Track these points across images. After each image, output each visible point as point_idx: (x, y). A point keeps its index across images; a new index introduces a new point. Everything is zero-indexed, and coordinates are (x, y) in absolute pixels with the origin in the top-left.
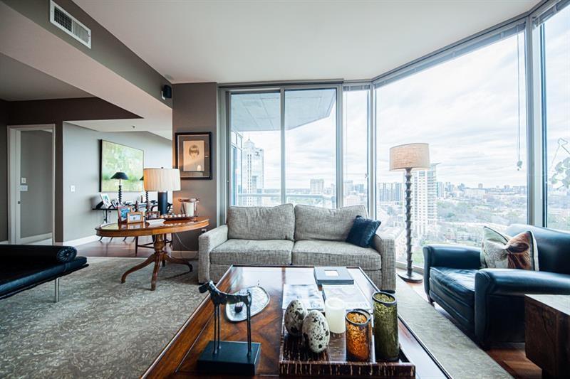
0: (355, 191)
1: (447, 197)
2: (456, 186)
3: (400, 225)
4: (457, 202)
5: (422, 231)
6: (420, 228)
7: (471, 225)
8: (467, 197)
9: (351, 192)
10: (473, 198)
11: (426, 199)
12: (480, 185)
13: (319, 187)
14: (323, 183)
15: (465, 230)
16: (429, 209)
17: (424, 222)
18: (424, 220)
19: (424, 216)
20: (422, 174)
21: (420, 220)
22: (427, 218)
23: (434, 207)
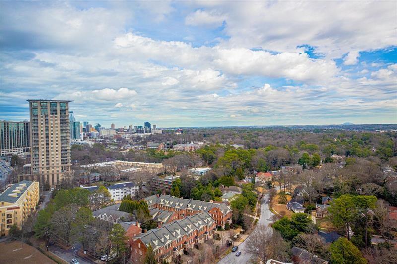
1: (85, 138)
2: (93, 126)
4: (93, 143)
5: (55, 181)
6: (53, 178)
7: (102, 165)
8: (102, 137)
10: (107, 138)
11: (59, 142)
15: (97, 171)
16: (62, 154)
17: (57, 169)
18: (57, 168)
19: (57, 163)
20: (54, 112)
21: (53, 168)
22: (60, 164)
23: (68, 151)
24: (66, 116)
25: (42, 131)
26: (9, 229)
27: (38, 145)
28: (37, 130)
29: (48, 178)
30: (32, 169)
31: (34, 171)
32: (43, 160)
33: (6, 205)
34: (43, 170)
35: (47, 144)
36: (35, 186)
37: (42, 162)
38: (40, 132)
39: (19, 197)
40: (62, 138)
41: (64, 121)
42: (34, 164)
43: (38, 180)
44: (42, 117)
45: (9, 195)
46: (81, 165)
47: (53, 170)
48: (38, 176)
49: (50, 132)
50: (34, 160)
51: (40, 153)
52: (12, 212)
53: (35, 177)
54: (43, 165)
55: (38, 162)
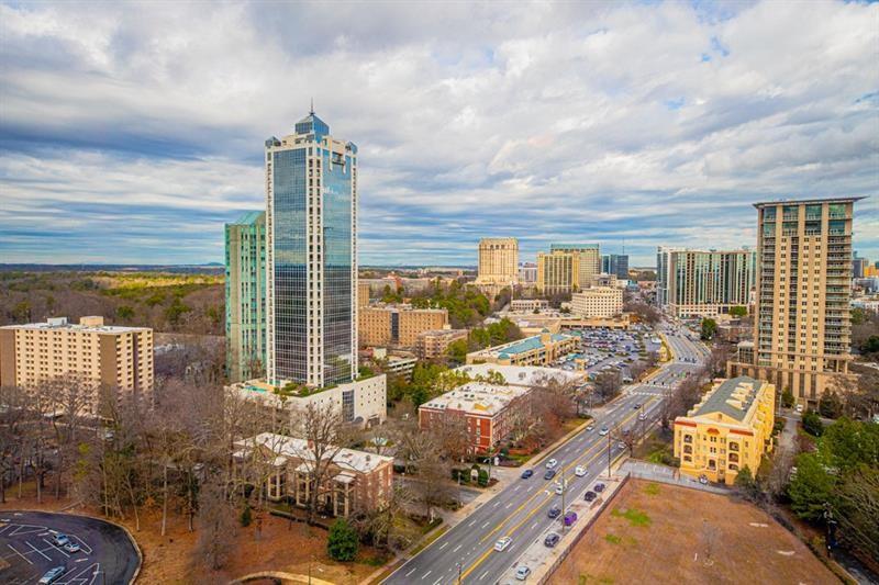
0: (604, 274)
3: (745, 371)
5: (807, 390)
6: (802, 381)
9: (595, 276)
11: (822, 299)
13: (504, 262)
14: (515, 250)
16: (827, 328)
17: (814, 364)
18: (814, 359)
19: (814, 348)
20: (813, 225)
21: (802, 358)
22: (821, 352)
23: (843, 323)
24: (843, 238)
25: (783, 271)
26: (735, 473)
27: (772, 302)
28: (772, 271)
29: (791, 380)
30: (755, 354)
31: (761, 359)
32: (781, 338)
33: (727, 422)
34: (780, 361)
35: (793, 302)
36: (768, 391)
37: (779, 342)
38: (778, 275)
39: (746, 411)
40: (830, 291)
41: (837, 249)
42: (762, 343)
43: (769, 378)
44: (784, 240)
45: (728, 401)
46: (867, 360)
47: (802, 363)
48: (769, 372)
49: (801, 276)
50: (762, 335)
51: (776, 321)
52: (738, 439)
53: (762, 373)
54: (780, 349)
55: (770, 340)
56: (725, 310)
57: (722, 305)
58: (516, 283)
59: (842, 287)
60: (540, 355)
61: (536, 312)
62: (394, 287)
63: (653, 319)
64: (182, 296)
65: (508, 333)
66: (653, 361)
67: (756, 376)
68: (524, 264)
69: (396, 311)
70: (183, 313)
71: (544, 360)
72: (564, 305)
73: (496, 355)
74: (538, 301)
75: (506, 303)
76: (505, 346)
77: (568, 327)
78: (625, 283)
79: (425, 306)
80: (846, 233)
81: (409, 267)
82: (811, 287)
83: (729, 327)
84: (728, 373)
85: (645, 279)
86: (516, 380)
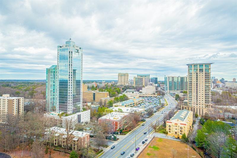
0: (151, 83)
2: (219, 80)
3: (186, 108)
5: (201, 113)
6: (200, 111)
7: (232, 107)
8: (227, 88)
9: (149, 83)
10: (231, 88)
11: (204, 89)
12: (234, 79)
13: (125, 79)
14: (128, 76)
15: (229, 111)
16: (205, 97)
17: (203, 106)
18: (203, 105)
19: (203, 102)
20: (201, 70)
21: (200, 105)
22: (204, 103)
23: (209, 95)
24: (209, 73)
25: (194, 82)
26: (182, 135)
27: (192, 90)
28: (192, 82)
29: (197, 110)
30: (188, 103)
31: (189, 105)
32: (194, 99)
33: (179, 122)
34: (194, 105)
35: (197, 90)
36: (191, 113)
37: (194, 100)
38: (193, 83)
39: (185, 118)
40: (206, 87)
41: (207, 76)
42: (190, 100)
43: (192, 110)
44: (194, 74)
45: (180, 116)
46: (216, 105)
47: (200, 106)
48: (191, 108)
49: (199, 83)
50: (189, 98)
51: (193, 95)
52: (182, 126)
53: (190, 109)
54: (194, 102)
55: (192, 100)
56: (182, 92)
57: (181, 91)
58: (128, 85)
59: (209, 86)
60: (133, 104)
61: (133, 93)
62: (95, 86)
63: (163, 94)
64: (35, 88)
65: (125, 98)
66: (163, 106)
67: (188, 109)
68: (131, 80)
69: (94, 92)
70: (35, 93)
71: (134, 106)
72: (140, 91)
73: (121, 104)
74: (133, 90)
75: (125, 90)
76: (124, 102)
77: (141, 97)
78: (157, 85)
79: (103, 91)
80: (209, 72)
81: (100, 81)
82: (201, 86)
83: (182, 97)
84: (181, 109)
85: (162, 84)
86: (126, 111)
